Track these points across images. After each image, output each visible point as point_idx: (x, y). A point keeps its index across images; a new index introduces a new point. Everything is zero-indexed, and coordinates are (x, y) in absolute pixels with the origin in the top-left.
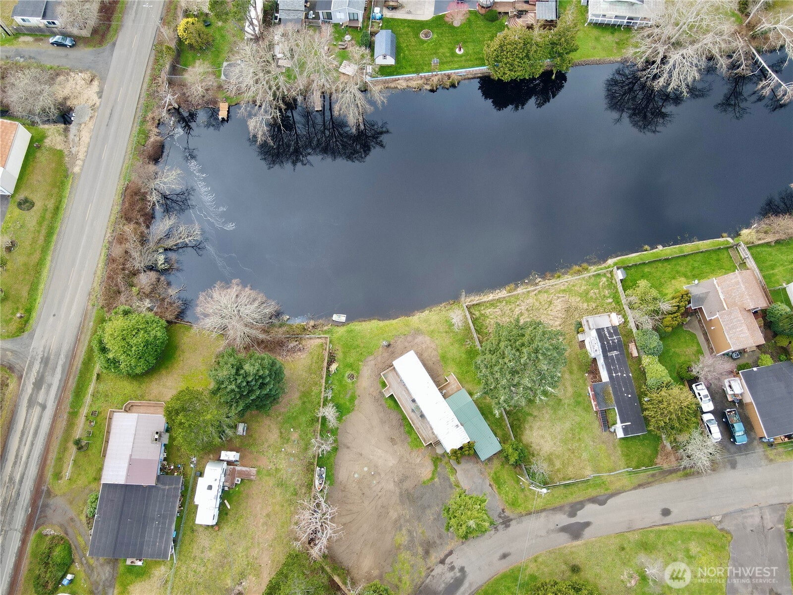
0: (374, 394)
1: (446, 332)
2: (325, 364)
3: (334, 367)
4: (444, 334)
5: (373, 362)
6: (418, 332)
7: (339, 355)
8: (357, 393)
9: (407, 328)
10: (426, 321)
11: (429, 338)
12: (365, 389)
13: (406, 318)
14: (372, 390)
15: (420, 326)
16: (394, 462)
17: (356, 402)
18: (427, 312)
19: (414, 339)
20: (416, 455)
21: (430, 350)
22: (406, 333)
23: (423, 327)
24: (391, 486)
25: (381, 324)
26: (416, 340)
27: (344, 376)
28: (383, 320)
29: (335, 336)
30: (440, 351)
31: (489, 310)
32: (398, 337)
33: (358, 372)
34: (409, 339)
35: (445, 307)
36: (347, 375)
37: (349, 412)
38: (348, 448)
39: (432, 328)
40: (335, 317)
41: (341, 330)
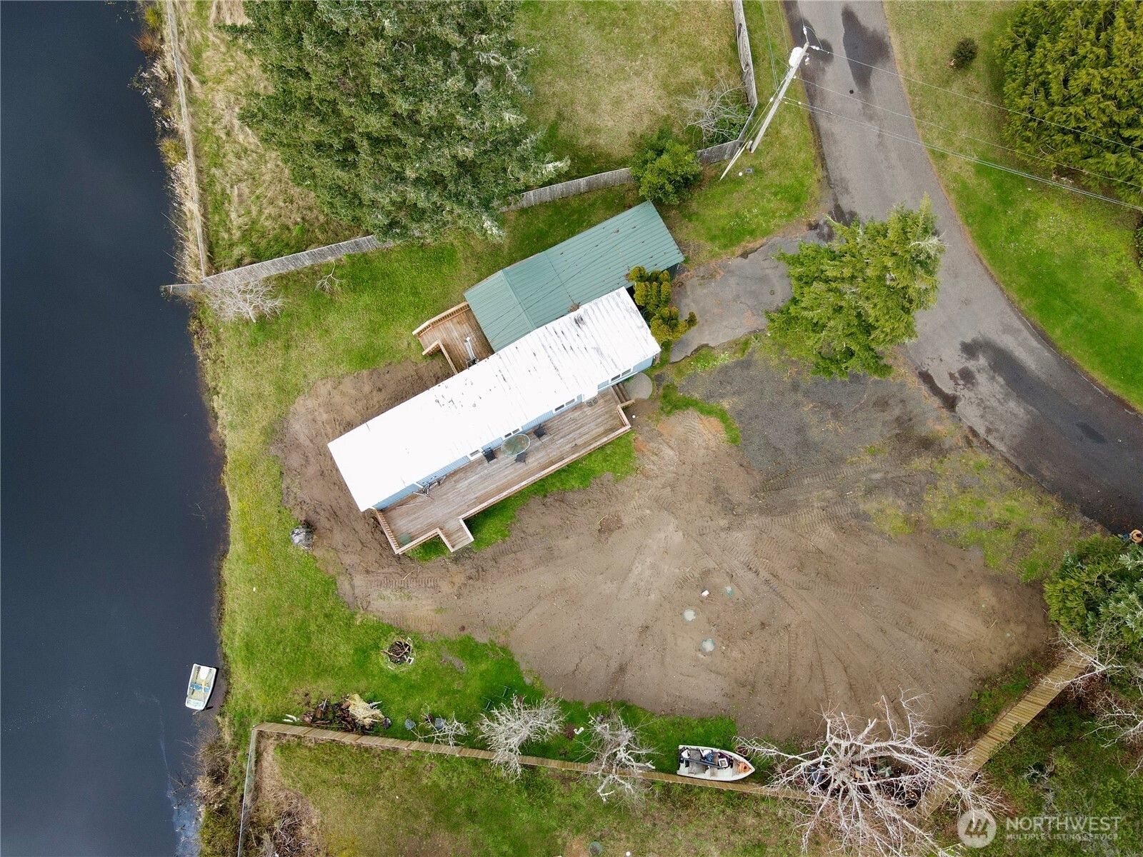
0: (460, 579)
1: (287, 347)
2: (349, 739)
3: (361, 710)
4: (294, 353)
5: (359, 580)
6: (276, 433)
7: (324, 690)
8: (452, 633)
9: (262, 467)
10: (244, 406)
11: (300, 400)
12: (439, 610)
13: (227, 468)
14: (446, 588)
15: (258, 426)
16: (671, 528)
17: (482, 638)
18: (216, 402)
19: (299, 446)
20: (654, 458)
21: (337, 399)
22: (275, 470)
23: (262, 416)
24: (742, 539)
25: (237, 547)
26: (303, 439)
27: (395, 678)
28: (226, 542)
29: (260, 701)
30: (344, 368)
31: (233, 215)
32: (284, 495)
33: (383, 629)
34: (295, 460)
35: (209, 345)
36: (391, 667)
37: (512, 664)
38: (622, 669)
39: (268, 389)
40: (196, 702)
41: (243, 680)
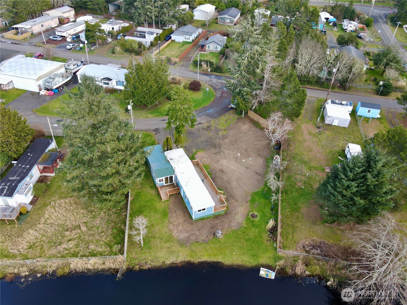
0: (233, 201)
1: (154, 237)
2: (279, 230)
4: (157, 235)
5: (233, 224)
6: (183, 243)
7: (266, 236)
8: (249, 204)
9: (194, 248)
10: (172, 253)
11: (174, 234)
12: (242, 206)
13: (192, 260)
14: (236, 204)
15: (179, 249)
16: (223, 161)
17: (250, 198)
18: (168, 262)
20: (205, 162)
21: (176, 223)
22: (196, 244)
23: (176, 248)
24: (226, 152)
25: (219, 259)
26: (187, 235)
27: (261, 218)
28: (218, 263)
29: (270, 254)
30: (166, 221)
31: (100, 250)
32: (204, 242)
33: (248, 219)
34: (193, 238)
35: (146, 263)
36: (258, 218)
38: (257, 173)
39: (167, 245)
40: (272, 275)
41: (264, 259)
